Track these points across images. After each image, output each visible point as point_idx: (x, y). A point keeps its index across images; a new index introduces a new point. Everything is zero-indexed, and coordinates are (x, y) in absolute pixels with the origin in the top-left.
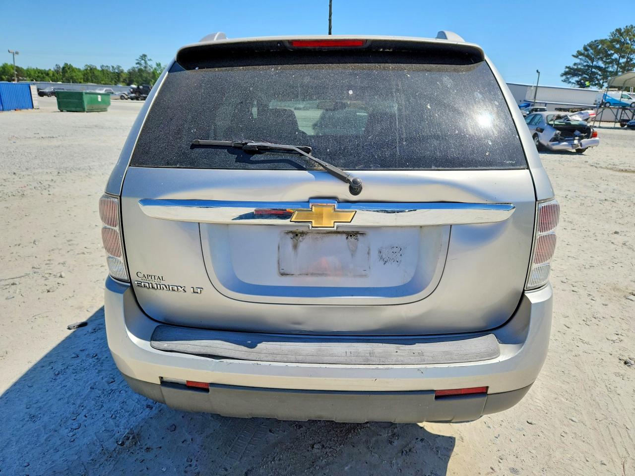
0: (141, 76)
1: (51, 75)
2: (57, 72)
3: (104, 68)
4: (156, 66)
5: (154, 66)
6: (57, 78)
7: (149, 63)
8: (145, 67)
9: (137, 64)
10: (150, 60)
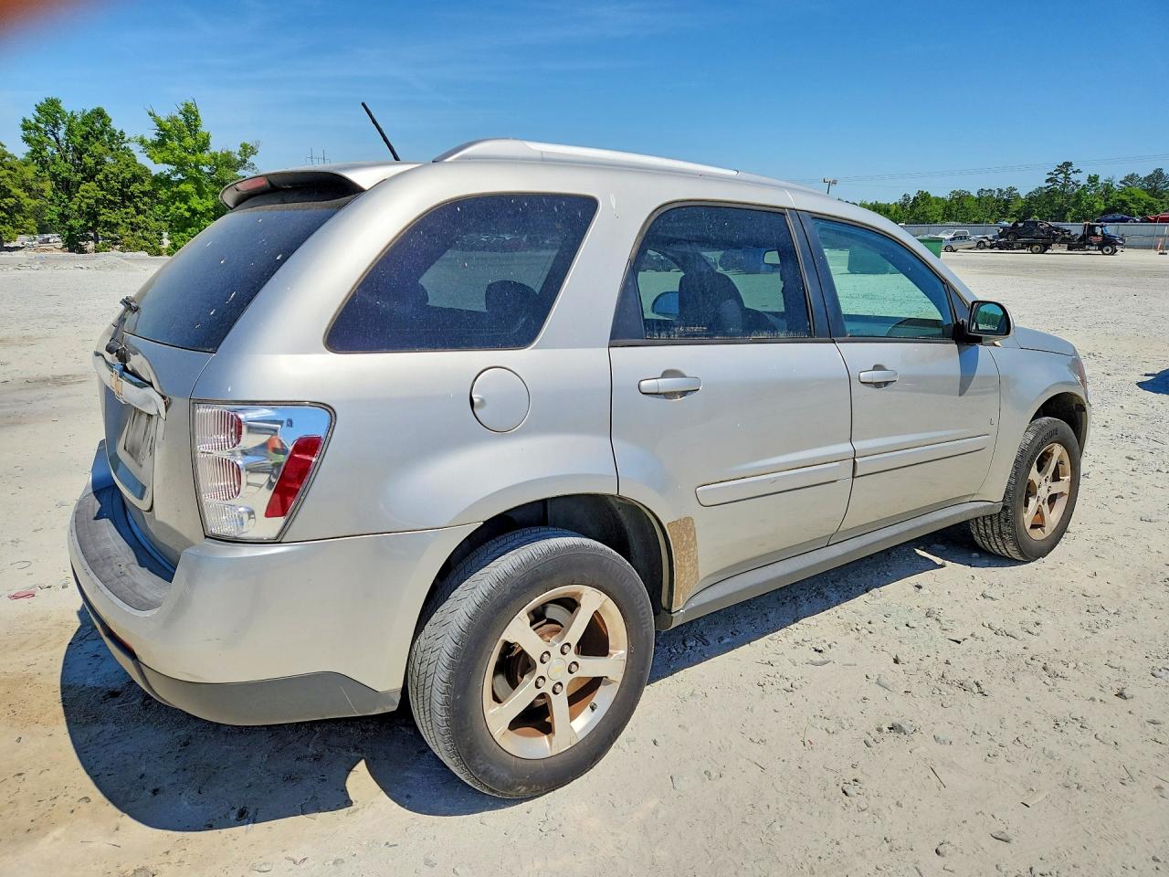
0: (1051, 202)
1: (892, 212)
2: (903, 206)
3: (983, 194)
4: (1086, 183)
5: (1084, 182)
6: (900, 217)
7: (1074, 177)
8: (1064, 186)
9: (1047, 181)
10: (1078, 171)
